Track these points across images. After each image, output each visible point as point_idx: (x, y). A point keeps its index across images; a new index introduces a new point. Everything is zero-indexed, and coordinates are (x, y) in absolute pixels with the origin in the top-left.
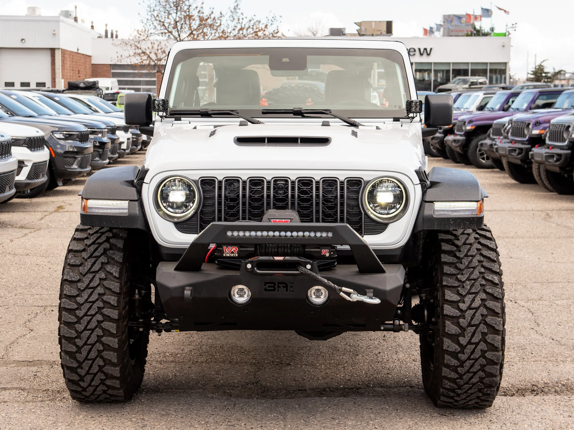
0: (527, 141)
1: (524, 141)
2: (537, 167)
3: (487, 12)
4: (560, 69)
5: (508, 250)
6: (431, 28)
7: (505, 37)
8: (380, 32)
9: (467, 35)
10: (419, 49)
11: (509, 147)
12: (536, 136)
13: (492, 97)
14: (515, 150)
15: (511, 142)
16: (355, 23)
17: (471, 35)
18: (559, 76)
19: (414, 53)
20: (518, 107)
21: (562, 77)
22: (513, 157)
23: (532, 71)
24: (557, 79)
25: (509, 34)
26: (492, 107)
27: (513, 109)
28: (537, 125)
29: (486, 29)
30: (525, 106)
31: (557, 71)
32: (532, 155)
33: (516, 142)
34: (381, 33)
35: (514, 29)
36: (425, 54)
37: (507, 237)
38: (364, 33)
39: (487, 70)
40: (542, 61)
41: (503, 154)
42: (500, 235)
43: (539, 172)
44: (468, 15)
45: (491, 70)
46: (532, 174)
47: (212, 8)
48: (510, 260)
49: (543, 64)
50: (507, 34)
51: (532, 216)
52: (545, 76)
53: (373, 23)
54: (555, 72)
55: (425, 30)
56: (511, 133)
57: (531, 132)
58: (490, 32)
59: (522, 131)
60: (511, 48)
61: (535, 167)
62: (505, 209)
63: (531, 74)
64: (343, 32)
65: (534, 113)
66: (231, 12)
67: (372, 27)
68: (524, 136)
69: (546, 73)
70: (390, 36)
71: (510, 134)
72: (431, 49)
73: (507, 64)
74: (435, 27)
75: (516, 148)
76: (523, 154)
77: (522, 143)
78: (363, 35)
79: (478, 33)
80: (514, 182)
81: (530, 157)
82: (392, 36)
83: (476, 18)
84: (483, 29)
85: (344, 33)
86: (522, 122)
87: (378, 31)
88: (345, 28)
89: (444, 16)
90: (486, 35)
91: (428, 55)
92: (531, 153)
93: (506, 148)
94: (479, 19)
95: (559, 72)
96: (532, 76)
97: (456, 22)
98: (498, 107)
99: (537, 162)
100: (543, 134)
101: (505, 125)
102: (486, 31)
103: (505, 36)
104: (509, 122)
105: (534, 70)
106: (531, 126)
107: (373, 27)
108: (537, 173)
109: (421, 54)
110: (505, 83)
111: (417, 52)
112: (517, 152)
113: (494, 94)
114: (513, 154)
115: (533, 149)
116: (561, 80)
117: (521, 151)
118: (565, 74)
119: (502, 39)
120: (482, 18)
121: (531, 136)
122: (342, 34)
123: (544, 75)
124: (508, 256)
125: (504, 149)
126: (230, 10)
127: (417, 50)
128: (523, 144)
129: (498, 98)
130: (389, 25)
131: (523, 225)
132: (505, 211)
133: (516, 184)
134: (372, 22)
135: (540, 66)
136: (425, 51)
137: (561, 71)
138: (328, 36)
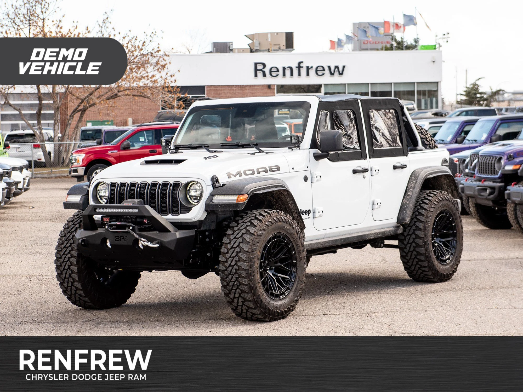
0: (499, 178)
1: (495, 178)
2: (512, 209)
3: (410, 20)
4: (498, 89)
5: (508, 300)
6: (339, 40)
7: (434, 51)
8: (278, 47)
9: (387, 49)
10: (329, 67)
11: (478, 186)
12: (510, 173)
13: (441, 126)
14: (485, 190)
15: (479, 180)
16: (245, 36)
17: (391, 48)
18: (497, 97)
19: (323, 72)
20: (475, 139)
21: (501, 99)
22: (484, 197)
23: (465, 91)
24: (496, 101)
25: (440, 46)
26: (442, 139)
27: (469, 140)
28: (510, 159)
29: (409, 41)
30: (484, 136)
31: (494, 90)
32: (509, 194)
33: (486, 180)
34: (280, 48)
35: (445, 40)
36: (336, 73)
37: (502, 287)
38: (258, 48)
39: (414, 91)
40: (477, 79)
41: (470, 194)
42: (492, 285)
43: (516, 214)
44: (386, 23)
45: (419, 92)
46: (506, 216)
47: (75, 22)
48: (515, 310)
49: (477, 83)
50: (437, 46)
51: (520, 264)
52: (481, 97)
53: (269, 36)
54: (492, 93)
55: (332, 42)
56: (479, 170)
57: (504, 168)
58: (414, 44)
59: (493, 167)
60: (443, 63)
61: (509, 208)
62: (486, 258)
63: (464, 95)
64: (229, 47)
65: (504, 145)
66: (100, 26)
67: (267, 40)
68: (495, 172)
69: (481, 93)
70: (291, 51)
71: (476, 170)
72: (344, 67)
73: (439, 84)
74: (343, 38)
75: (486, 186)
76: (496, 193)
77: (494, 180)
78: (257, 51)
79: (401, 46)
80: (482, 227)
81: (506, 197)
82: (293, 52)
83: (397, 26)
84: (405, 40)
85: (231, 48)
86: (490, 156)
87: (275, 45)
88: (232, 42)
89: (354, 24)
90: (409, 48)
91: (341, 74)
92: (507, 192)
93: (474, 188)
94: (402, 29)
95: (497, 92)
96: (464, 98)
97: (371, 32)
98: (449, 138)
99: (514, 202)
100: (519, 169)
101: (465, 160)
102: (409, 43)
103: (435, 49)
104: (471, 156)
105: (465, 89)
106: (503, 162)
107: (269, 40)
108: (513, 216)
109: (332, 74)
110: (437, 107)
111: (327, 72)
112: (488, 191)
113: (443, 122)
114: (482, 194)
115: (509, 187)
116: (499, 101)
117: (492, 190)
118: (503, 94)
119: (431, 53)
120: (406, 27)
121: (504, 173)
122: (228, 49)
123: (478, 96)
124: (510, 307)
125: (471, 188)
126: (97, 23)
127: (327, 69)
128: (494, 182)
129: (449, 128)
130: (289, 37)
131: (513, 274)
132: (486, 259)
133: (485, 230)
134: (267, 33)
135: (475, 85)
136: (336, 69)
137: (500, 90)
138: (211, 52)
